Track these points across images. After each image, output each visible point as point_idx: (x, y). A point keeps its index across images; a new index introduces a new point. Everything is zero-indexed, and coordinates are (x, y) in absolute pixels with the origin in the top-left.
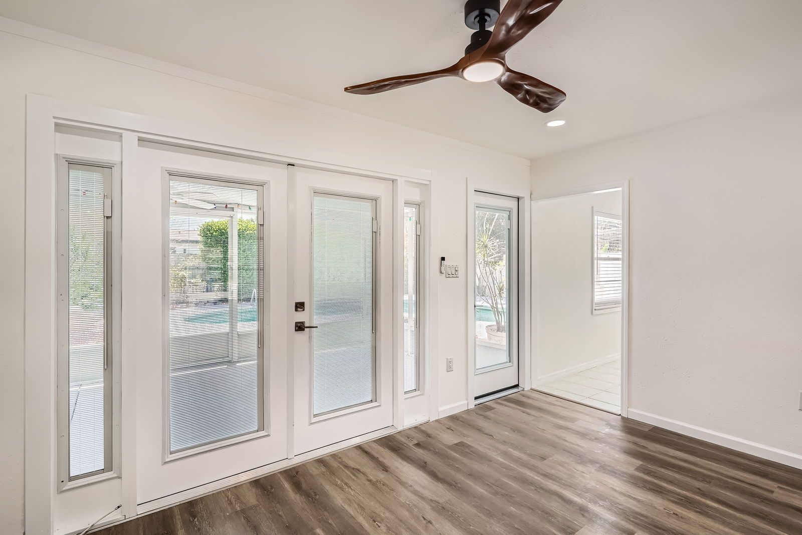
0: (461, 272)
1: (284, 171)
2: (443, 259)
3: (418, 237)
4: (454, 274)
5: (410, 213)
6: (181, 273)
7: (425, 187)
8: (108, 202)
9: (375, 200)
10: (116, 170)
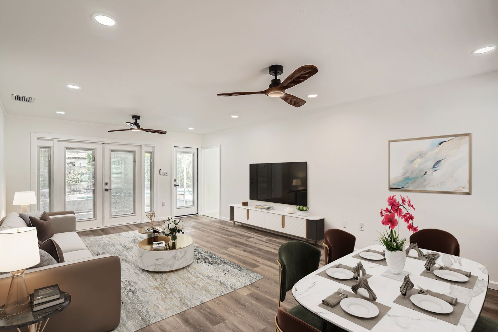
0: (169, 174)
1: (101, 146)
2: (161, 170)
3: (151, 163)
4: (166, 174)
5: (148, 155)
6: (76, 177)
7: (154, 147)
8: (50, 156)
9: (134, 152)
10: (52, 148)
